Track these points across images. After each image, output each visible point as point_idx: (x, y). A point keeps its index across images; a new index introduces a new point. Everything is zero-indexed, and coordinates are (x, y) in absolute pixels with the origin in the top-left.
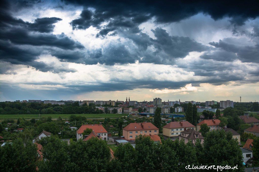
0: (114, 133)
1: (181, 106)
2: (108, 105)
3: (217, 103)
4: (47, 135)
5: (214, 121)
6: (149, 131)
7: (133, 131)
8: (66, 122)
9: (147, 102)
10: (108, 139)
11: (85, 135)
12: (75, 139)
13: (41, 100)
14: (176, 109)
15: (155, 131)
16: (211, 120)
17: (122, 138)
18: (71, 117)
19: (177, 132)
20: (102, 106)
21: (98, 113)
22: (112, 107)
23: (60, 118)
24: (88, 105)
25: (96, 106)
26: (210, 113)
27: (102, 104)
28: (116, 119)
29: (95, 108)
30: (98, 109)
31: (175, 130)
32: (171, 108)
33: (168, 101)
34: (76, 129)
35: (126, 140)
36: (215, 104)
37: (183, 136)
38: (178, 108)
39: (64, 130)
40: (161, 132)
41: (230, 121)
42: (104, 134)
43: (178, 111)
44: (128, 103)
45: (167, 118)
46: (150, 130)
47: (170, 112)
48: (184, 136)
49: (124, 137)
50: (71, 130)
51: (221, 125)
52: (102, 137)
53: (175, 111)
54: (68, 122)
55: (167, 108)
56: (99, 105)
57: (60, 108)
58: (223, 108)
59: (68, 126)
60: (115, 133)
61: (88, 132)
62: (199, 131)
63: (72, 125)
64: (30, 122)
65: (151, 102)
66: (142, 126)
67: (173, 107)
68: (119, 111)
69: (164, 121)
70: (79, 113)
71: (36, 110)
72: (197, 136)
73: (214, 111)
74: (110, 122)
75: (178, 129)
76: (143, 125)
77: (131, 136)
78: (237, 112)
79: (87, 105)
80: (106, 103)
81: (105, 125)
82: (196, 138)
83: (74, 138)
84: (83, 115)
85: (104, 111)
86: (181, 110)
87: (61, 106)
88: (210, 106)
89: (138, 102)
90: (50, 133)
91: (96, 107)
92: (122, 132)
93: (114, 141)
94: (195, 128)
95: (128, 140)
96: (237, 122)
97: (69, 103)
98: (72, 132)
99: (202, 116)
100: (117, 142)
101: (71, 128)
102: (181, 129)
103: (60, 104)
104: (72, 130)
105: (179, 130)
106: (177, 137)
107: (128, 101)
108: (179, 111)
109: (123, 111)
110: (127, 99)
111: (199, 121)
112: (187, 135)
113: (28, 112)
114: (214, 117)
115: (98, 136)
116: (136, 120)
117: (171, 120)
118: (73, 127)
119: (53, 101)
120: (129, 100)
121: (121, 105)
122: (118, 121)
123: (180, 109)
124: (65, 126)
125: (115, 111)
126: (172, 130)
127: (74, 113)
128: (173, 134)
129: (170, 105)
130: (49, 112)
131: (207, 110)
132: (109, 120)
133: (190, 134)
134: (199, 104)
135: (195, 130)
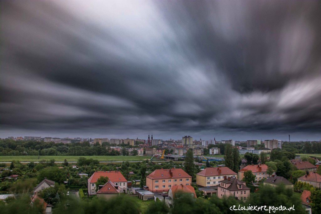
0: (134, 181)
1: (216, 147)
2: (126, 145)
3: (261, 143)
4: (50, 185)
5: (260, 167)
6: (179, 179)
7: (159, 180)
8: (73, 167)
9: (174, 141)
10: (128, 190)
11: (99, 186)
12: (86, 189)
13: (41, 137)
14: (211, 150)
15: (187, 179)
16: (256, 165)
17: (146, 188)
18: (80, 160)
19: (214, 180)
20: (118, 145)
21: (114, 155)
22: (131, 147)
23: (65, 161)
24: (101, 144)
25: (110, 145)
26: (253, 156)
27: (119, 144)
28: (136, 163)
29: (109, 149)
30: (113, 149)
31: (212, 178)
32: (205, 149)
33: (201, 140)
34: (87, 175)
35: (151, 191)
36: (258, 144)
37: (222, 186)
38: (213, 149)
39: (71, 178)
40: (194, 181)
41: (280, 167)
42: (122, 184)
43: (213, 153)
44: (150, 142)
45: (201, 162)
46: (181, 179)
47: (203, 153)
48: (224, 187)
49: (148, 188)
50: (80, 177)
51: (270, 173)
52: (120, 187)
53: (209, 153)
54: (76, 167)
55: (200, 149)
56: (114, 145)
57: (66, 148)
58: (269, 150)
59: (76, 172)
60: (136, 182)
61: (103, 181)
62: (242, 180)
63: (81, 171)
64: (27, 166)
65: (179, 141)
66: (171, 174)
67: (207, 148)
68: (140, 152)
69: (197, 166)
70: (90, 155)
71: (35, 151)
72: (240, 186)
73: (258, 152)
74: (129, 167)
75: (215, 177)
76: (172, 171)
77: (157, 186)
78: (286, 154)
79: (99, 145)
80: (123, 143)
81: (122, 171)
82: (239, 189)
83: (84, 188)
84: (94, 158)
85: (121, 152)
87: (67, 145)
88: (253, 146)
89: (163, 141)
90: (54, 182)
91: (112, 148)
92: (145, 180)
93: (136, 192)
94: (236, 176)
95: (153, 192)
96: (287, 167)
97: (77, 142)
98: (82, 180)
99: (244, 161)
100: (139, 194)
101: (80, 174)
102: (219, 177)
103: (65, 142)
104: (82, 177)
105: (217, 177)
106: (216, 188)
107: (150, 139)
108: (215, 153)
109: (144, 153)
110: (149, 137)
111: (240, 166)
112: (228, 185)
113: (25, 152)
114: (258, 161)
115: (115, 187)
116: (161, 165)
117: (205, 164)
118: (82, 173)
119: (56, 138)
120: (152, 137)
121: (142, 144)
122: (139, 165)
123: (216, 151)
124: (72, 172)
125: (135, 153)
126: (209, 178)
127: (84, 155)
128: (209, 183)
129: (203, 145)
130: (51, 154)
131: (250, 152)
132: (128, 164)
133: (232, 184)
134: (239, 143)
135: (237, 178)
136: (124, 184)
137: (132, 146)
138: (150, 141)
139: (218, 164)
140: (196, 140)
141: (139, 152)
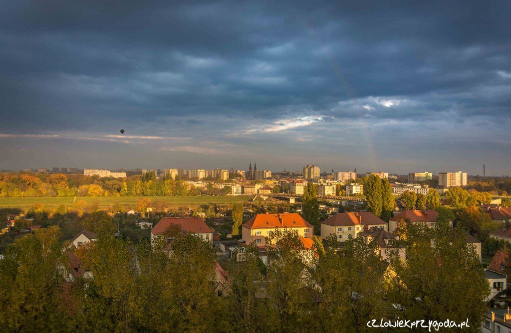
1: (357, 183)
2: (213, 179)
3: (433, 177)
4: (90, 239)
5: (426, 213)
7: (262, 230)
8: (129, 213)
9: (291, 174)
10: (214, 246)
15: (306, 230)
16: (419, 211)
17: (242, 243)
19: (350, 233)
21: (194, 194)
23: (116, 203)
24: (174, 178)
26: (417, 196)
27: (202, 177)
30: (193, 186)
31: (345, 228)
32: (338, 186)
33: (333, 172)
34: (150, 225)
36: (428, 179)
38: (352, 186)
39: (126, 228)
40: (317, 233)
41: (460, 214)
44: (253, 175)
45: (330, 205)
47: (335, 192)
49: (244, 242)
50: (140, 228)
54: (133, 212)
55: (331, 185)
56: (195, 179)
57: (118, 184)
60: (226, 234)
61: (174, 232)
62: (394, 233)
63: (141, 218)
66: (280, 221)
68: (236, 190)
69: (324, 212)
72: (390, 241)
75: (350, 228)
76: (281, 217)
77: (259, 240)
79: (171, 178)
80: (210, 175)
82: (388, 245)
85: (206, 190)
86: (357, 190)
87: (121, 179)
88: (418, 182)
89: (272, 174)
91: (190, 182)
92: (241, 231)
93: (226, 249)
94: (385, 226)
98: (142, 231)
101: (139, 223)
102: (357, 228)
103: (117, 175)
104: (142, 227)
105: (354, 228)
107: (253, 170)
108: (354, 192)
109: (243, 192)
110: (250, 168)
111: (394, 212)
116: (268, 209)
117: (337, 209)
118: (143, 221)
120: (255, 168)
121: (239, 178)
124: (127, 220)
125: (228, 189)
126: (341, 229)
128: (341, 237)
129: (335, 179)
131: (410, 191)
133: (376, 237)
134: (396, 178)
135: (386, 230)
136: (208, 236)
137: (223, 180)
138: (253, 173)
139: (357, 209)
140: (325, 172)
141: (234, 189)
